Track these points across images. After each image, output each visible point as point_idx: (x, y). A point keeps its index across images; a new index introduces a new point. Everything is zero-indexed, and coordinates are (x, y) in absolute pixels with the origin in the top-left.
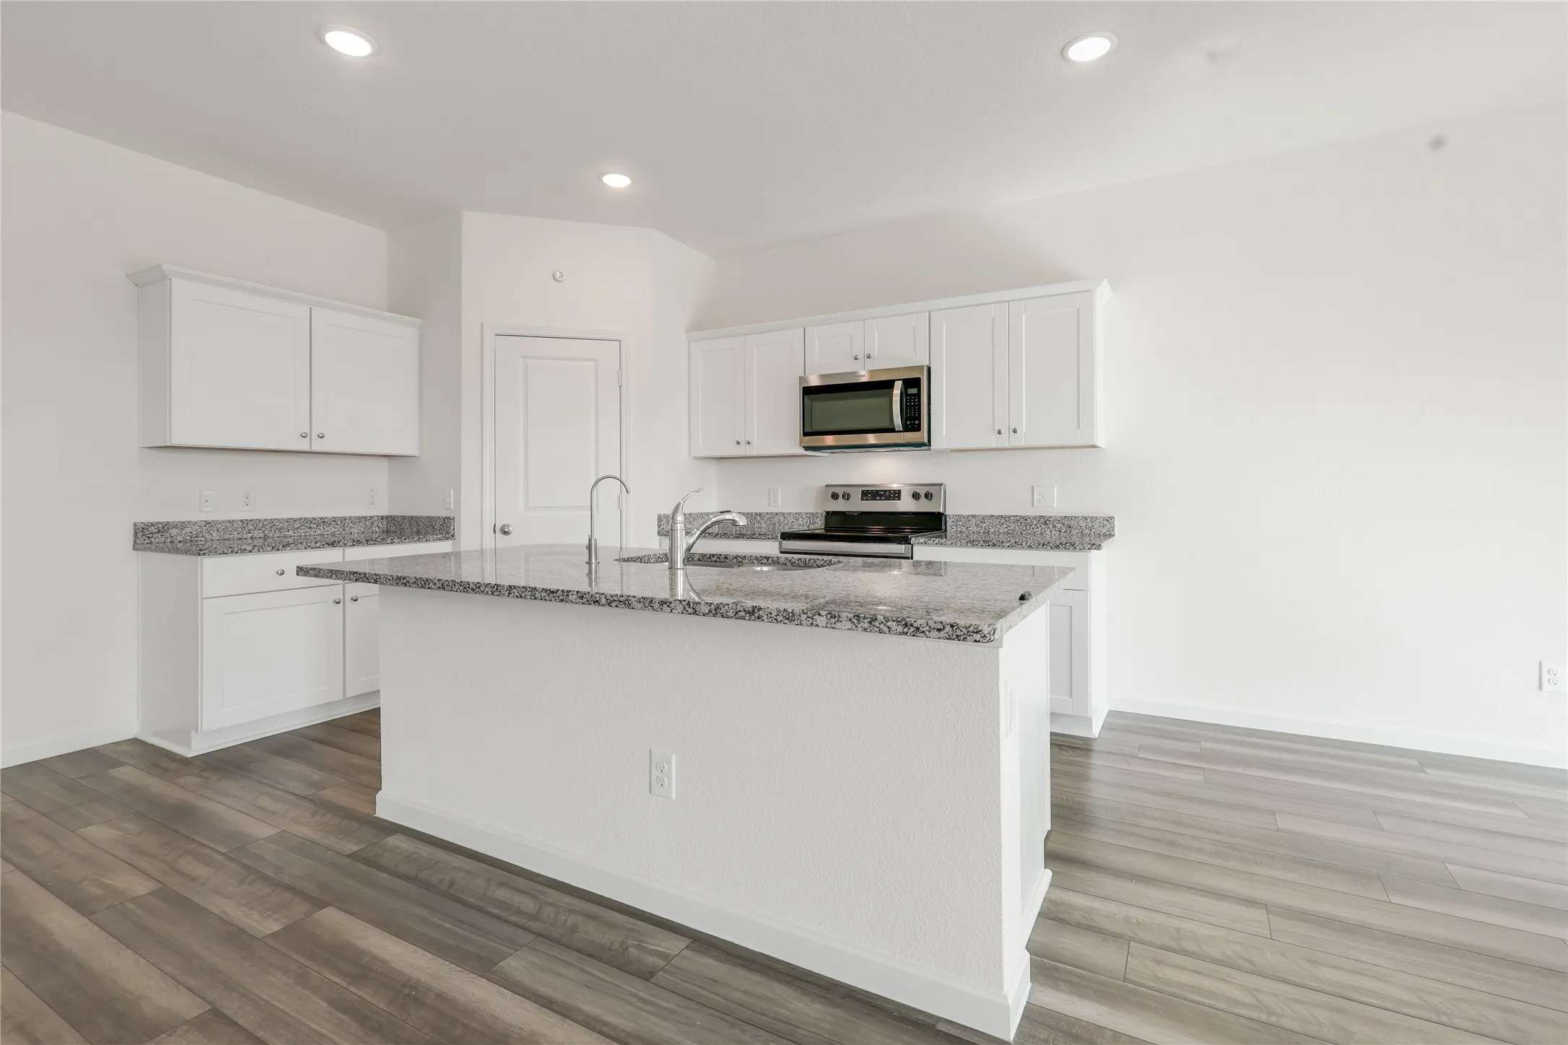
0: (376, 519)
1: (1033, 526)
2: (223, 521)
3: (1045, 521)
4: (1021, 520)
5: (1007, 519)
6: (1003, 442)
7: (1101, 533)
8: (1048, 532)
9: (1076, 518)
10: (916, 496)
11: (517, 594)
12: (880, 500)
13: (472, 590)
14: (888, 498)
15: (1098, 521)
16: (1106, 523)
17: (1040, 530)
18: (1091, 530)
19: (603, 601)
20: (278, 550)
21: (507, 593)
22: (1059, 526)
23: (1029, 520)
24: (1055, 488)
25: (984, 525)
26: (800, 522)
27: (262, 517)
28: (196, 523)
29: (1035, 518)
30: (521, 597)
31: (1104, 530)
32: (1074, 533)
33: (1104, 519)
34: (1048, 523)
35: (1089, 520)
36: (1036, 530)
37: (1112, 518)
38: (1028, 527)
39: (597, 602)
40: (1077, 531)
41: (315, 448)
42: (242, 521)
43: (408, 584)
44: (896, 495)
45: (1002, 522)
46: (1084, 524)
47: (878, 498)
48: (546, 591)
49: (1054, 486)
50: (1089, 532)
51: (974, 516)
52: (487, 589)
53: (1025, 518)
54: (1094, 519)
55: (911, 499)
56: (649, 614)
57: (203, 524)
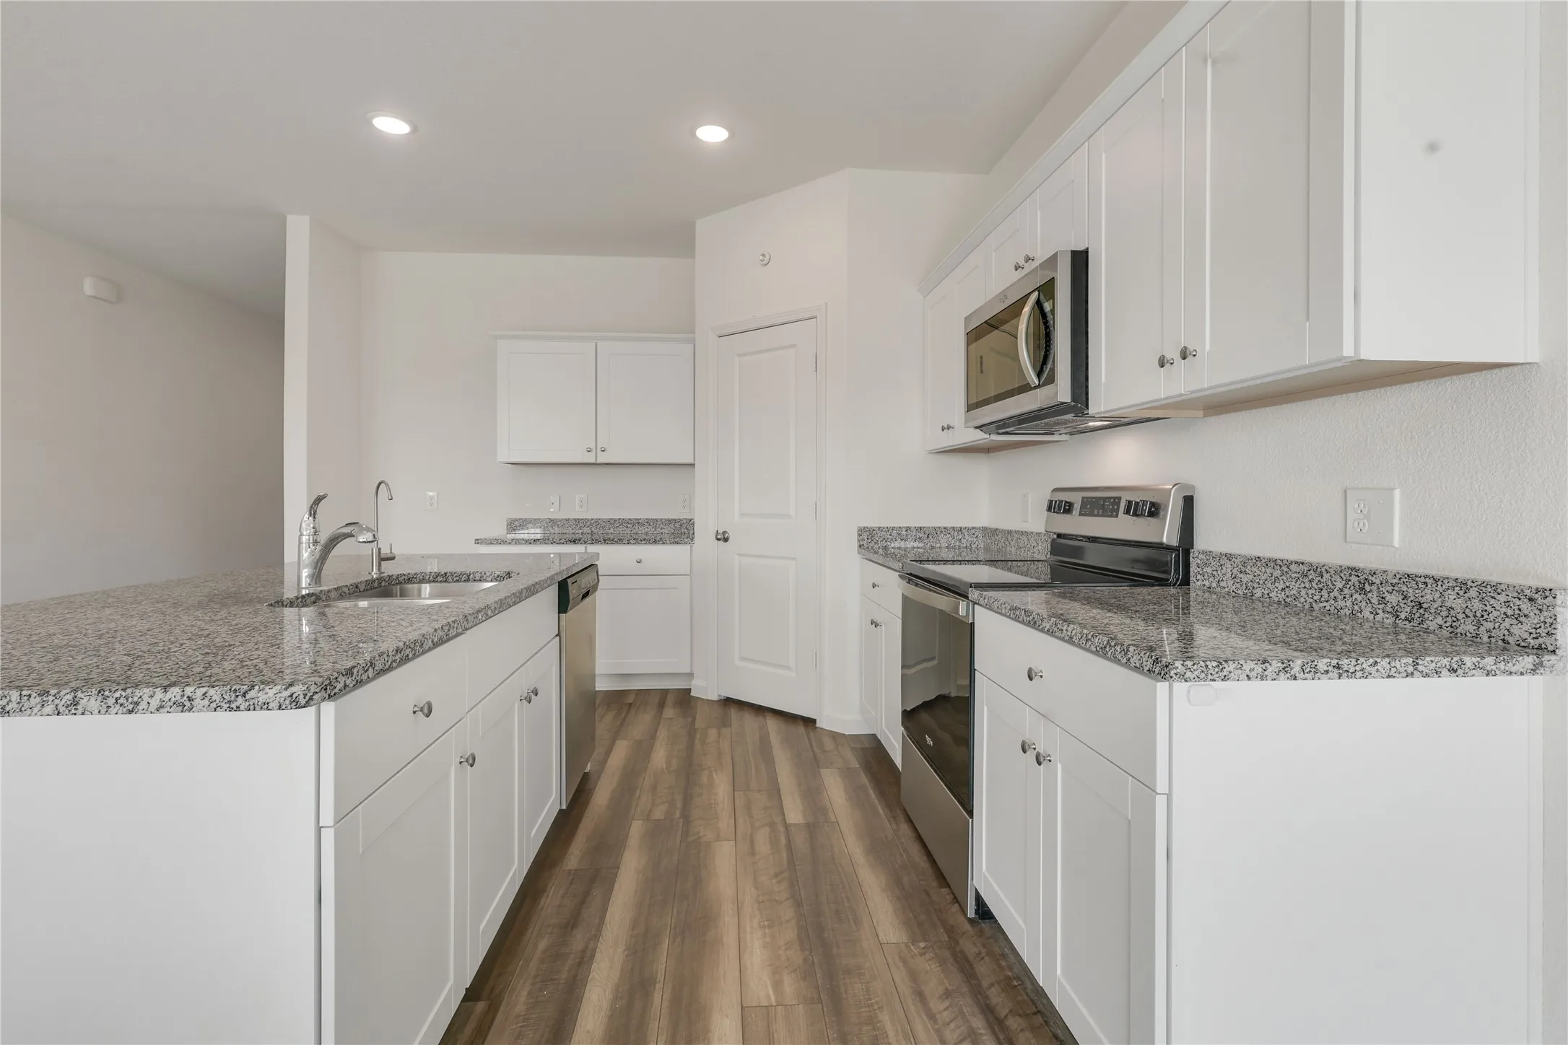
0: (685, 522)
1: (1336, 593)
2: (562, 520)
3: (1363, 581)
4: (1312, 575)
5: (1285, 568)
7: (1511, 640)
8: (1367, 614)
9: (1436, 581)
10: (1132, 509)
12: (1098, 514)
14: (1106, 512)
15: (1502, 598)
16: (1526, 606)
17: (1349, 603)
18: (1479, 625)
20: (530, 543)
22: (1393, 599)
23: (1326, 576)
24: (1397, 493)
25: (1245, 578)
27: (589, 517)
28: (544, 520)
29: (1339, 570)
31: (1520, 631)
32: (1433, 626)
33: (1520, 594)
34: (1367, 588)
35: (1473, 593)
36: (1341, 603)
37: (1547, 593)
38: (1324, 593)
40: (1440, 620)
41: (599, 461)
42: (575, 520)
44: (1115, 507)
45: (1275, 575)
46: (1458, 604)
47: (1096, 512)
49: (1393, 489)
50: (1472, 628)
53: (1319, 570)
54: (1488, 589)
55: (1126, 514)
57: (548, 521)
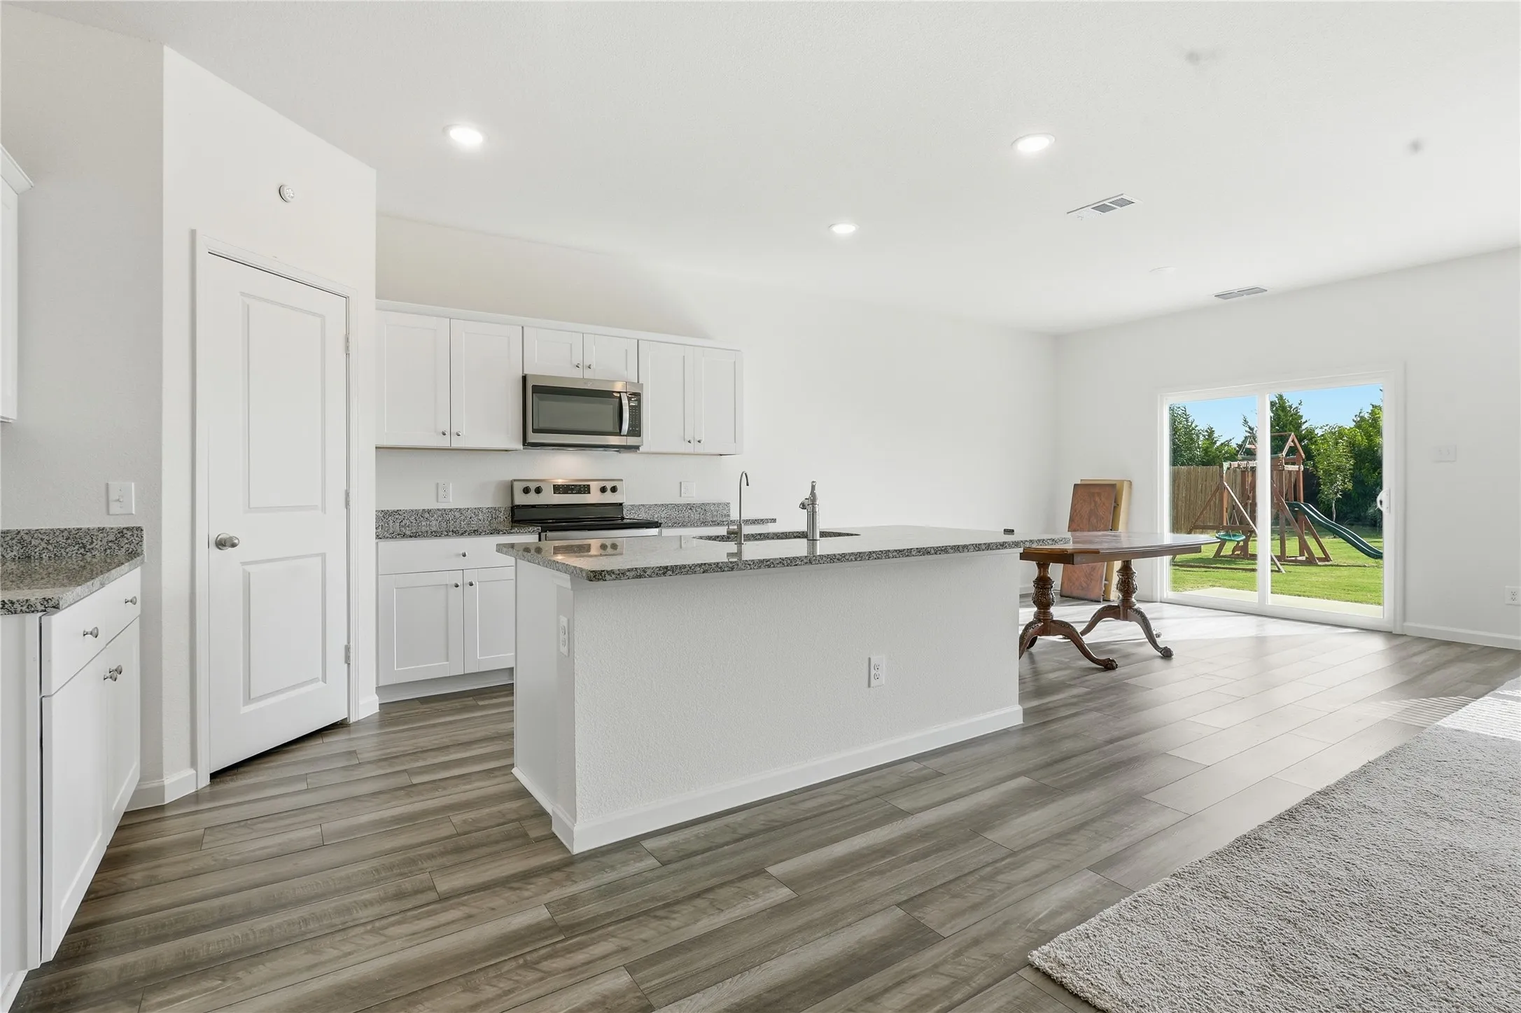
1: (683, 511)
3: (690, 507)
4: (676, 507)
5: (666, 507)
6: (689, 448)
7: (723, 514)
8: (692, 515)
9: (709, 504)
10: (603, 490)
11: (875, 557)
12: (572, 493)
13: (838, 559)
14: (579, 492)
15: (721, 506)
16: (725, 507)
17: (687, 514)
19: (933, 552)
21: (867, 558)
22: (699, 510)
23: (680, 506)
24: (695, 483)
25: (650, 512)
26: (480, 517)
29: (685, 505)
30: (879, 558)
31: (725, 512)
32: (708, 514)
33: (724, 504)
34: (692, 508)
36: (685, 514)
37: (729, 503)
38: (680, 512)
39: (929, 553)
40: (710, 513)
43: (772, 566)
44: (585, 489)
45: (663, 509)
46: (713, 509)
47: (569, 492)
48: (896, 551)
51: (643, 505)
52: (851, 557)
53: (678, 505)
54: (719, 504)
55: (599, 493)
56: (958, 555)
